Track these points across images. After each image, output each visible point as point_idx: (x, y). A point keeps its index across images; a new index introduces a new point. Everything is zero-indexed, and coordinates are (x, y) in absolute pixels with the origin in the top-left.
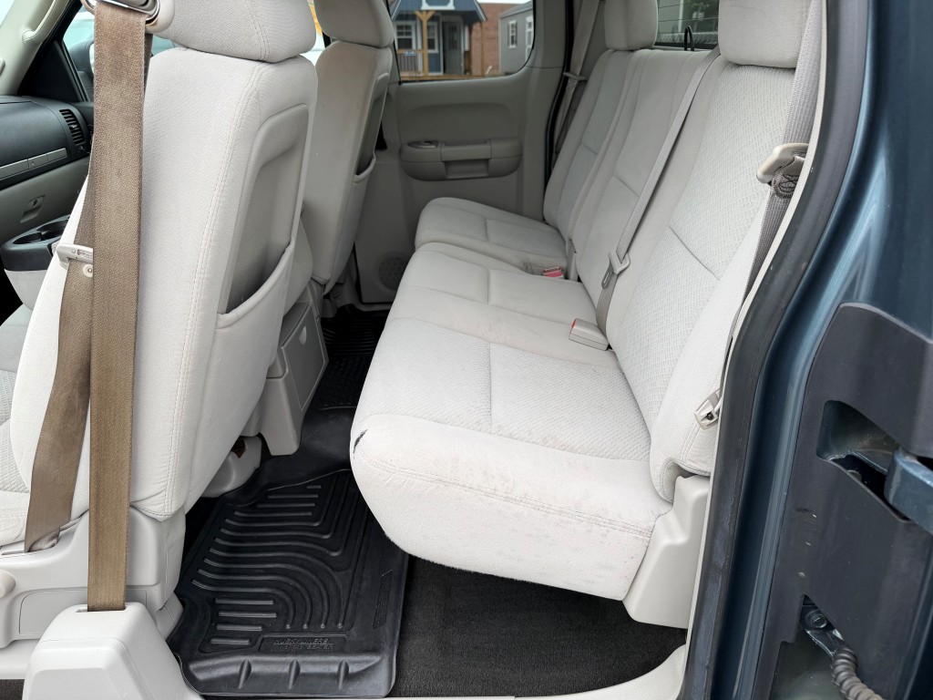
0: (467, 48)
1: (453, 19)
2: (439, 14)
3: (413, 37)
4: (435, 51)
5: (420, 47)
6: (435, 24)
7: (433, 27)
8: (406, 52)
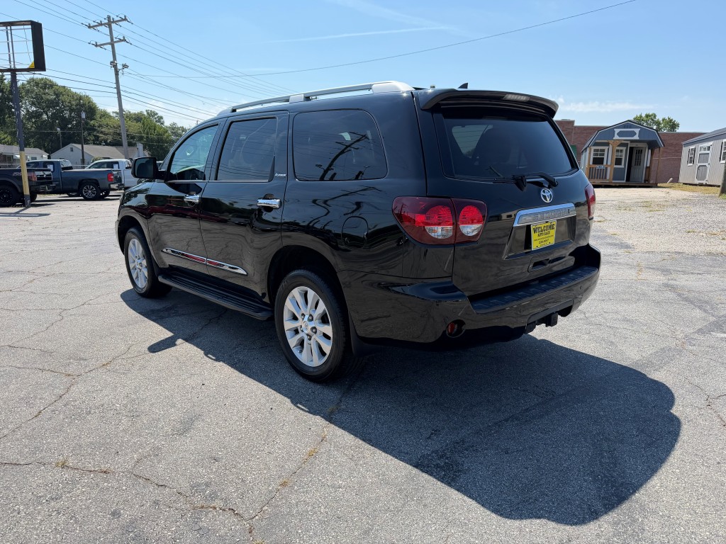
0: (648, 165)
1: (640, 145)
2: (629, 142)
3: (605, 157)
4: (622, 166)
5: (609, 163)
6: (624, 149)
7: (621, 151)
8: (597, 166)
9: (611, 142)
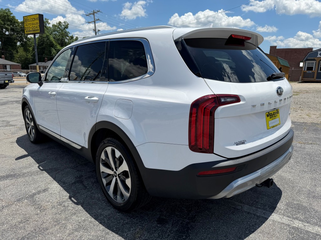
3: (314, 66)
5: (316, 70)
8: (308, 72)
9: (316, 59)
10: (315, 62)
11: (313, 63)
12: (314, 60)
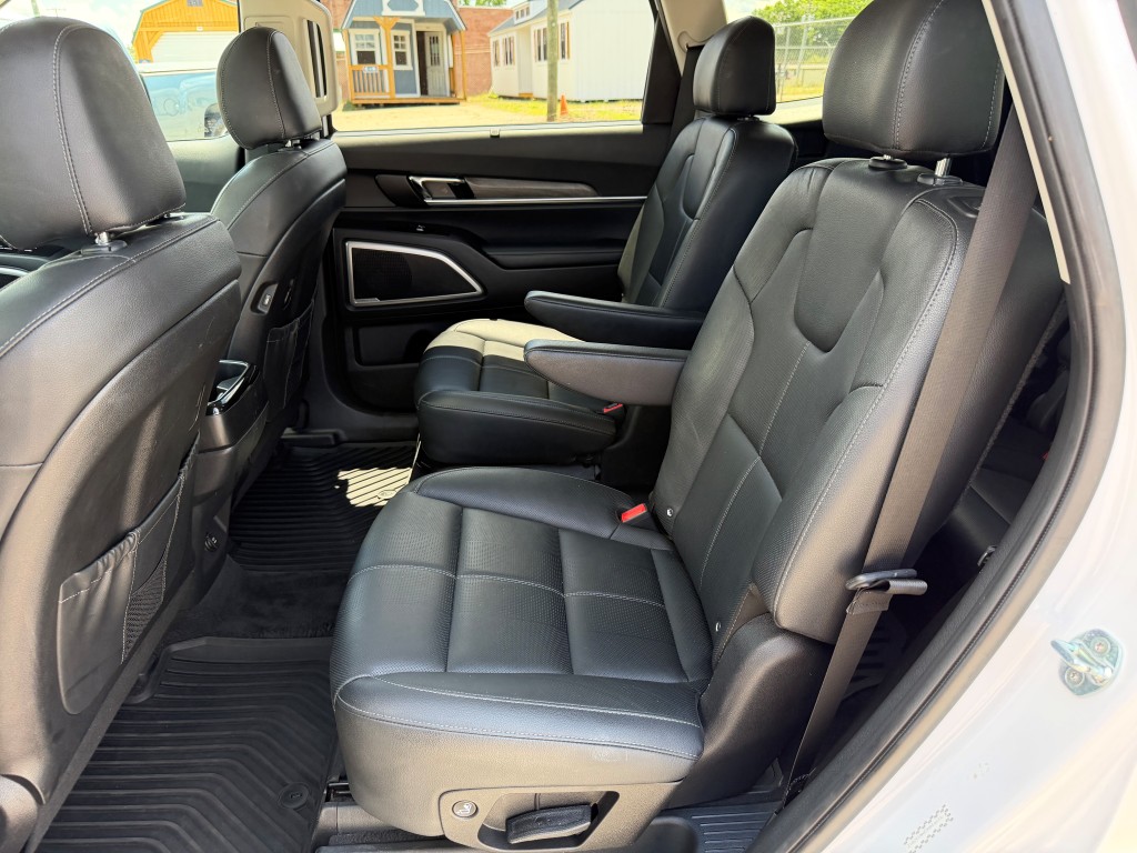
1: (432, 27)
3: (377, 50)
4: (408, 67)
8: (366, 68)
9: (380, 21)
10: (374, 32)
11: (372, 37)
12: (374, 25)
